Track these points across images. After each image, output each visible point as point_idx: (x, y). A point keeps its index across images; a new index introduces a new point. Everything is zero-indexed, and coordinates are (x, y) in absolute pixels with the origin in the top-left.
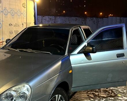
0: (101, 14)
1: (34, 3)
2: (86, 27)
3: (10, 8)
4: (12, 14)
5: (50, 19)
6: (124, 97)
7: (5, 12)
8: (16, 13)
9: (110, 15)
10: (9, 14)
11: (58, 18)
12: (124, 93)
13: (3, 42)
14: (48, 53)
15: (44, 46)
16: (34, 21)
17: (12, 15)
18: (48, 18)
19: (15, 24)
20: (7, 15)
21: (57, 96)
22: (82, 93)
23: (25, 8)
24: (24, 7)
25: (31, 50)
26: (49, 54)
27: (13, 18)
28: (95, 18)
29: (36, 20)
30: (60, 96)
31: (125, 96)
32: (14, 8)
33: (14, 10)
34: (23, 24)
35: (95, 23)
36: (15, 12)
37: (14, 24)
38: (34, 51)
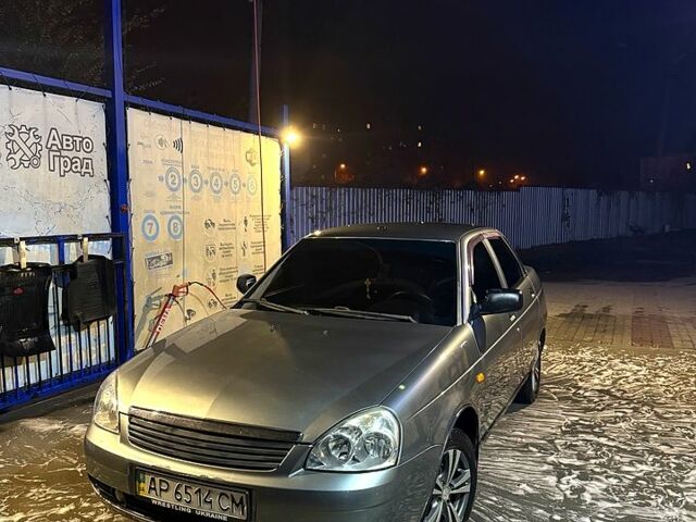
0: (482, 172)
1: (281, 148)
2: (495, 233)
3: (209, 168)
4: (215, 188)
5: (312, 196)
6: (638, 465)
7: (193, 181)
8: (226, 184)
9: (516, 177)
10: (206, 188)
11: (340, 194)
12: (633, 452)
13: (190, 284)
14: (406, 317)
15: (368, 296)
16: (279, 211)
17: (215, 192)
18: (307, 192)
19: (222, 222)
20: (199, 191)
21: (451, 452)
22: (495, 455)
23: (253, 165)
24: (250, 161)
25: (349, 310)
26: (409, 321)
27: (217, 200)
28: (471, 193)
29: (287, 206)
30: (459, 452)
31: (641, 463)
32: (222, 168)
33: (221, 172)
34: (246, 221)
35: (472, 210)
36: (224, 180)
37: (218, 221)
38: (359, 313)
